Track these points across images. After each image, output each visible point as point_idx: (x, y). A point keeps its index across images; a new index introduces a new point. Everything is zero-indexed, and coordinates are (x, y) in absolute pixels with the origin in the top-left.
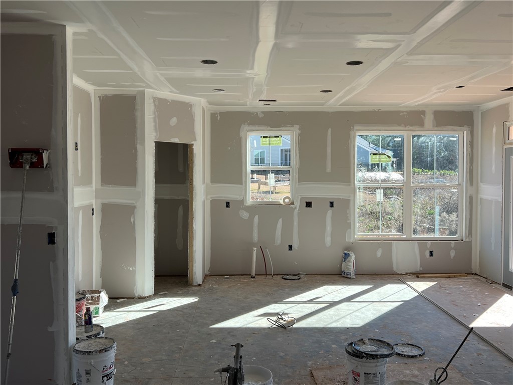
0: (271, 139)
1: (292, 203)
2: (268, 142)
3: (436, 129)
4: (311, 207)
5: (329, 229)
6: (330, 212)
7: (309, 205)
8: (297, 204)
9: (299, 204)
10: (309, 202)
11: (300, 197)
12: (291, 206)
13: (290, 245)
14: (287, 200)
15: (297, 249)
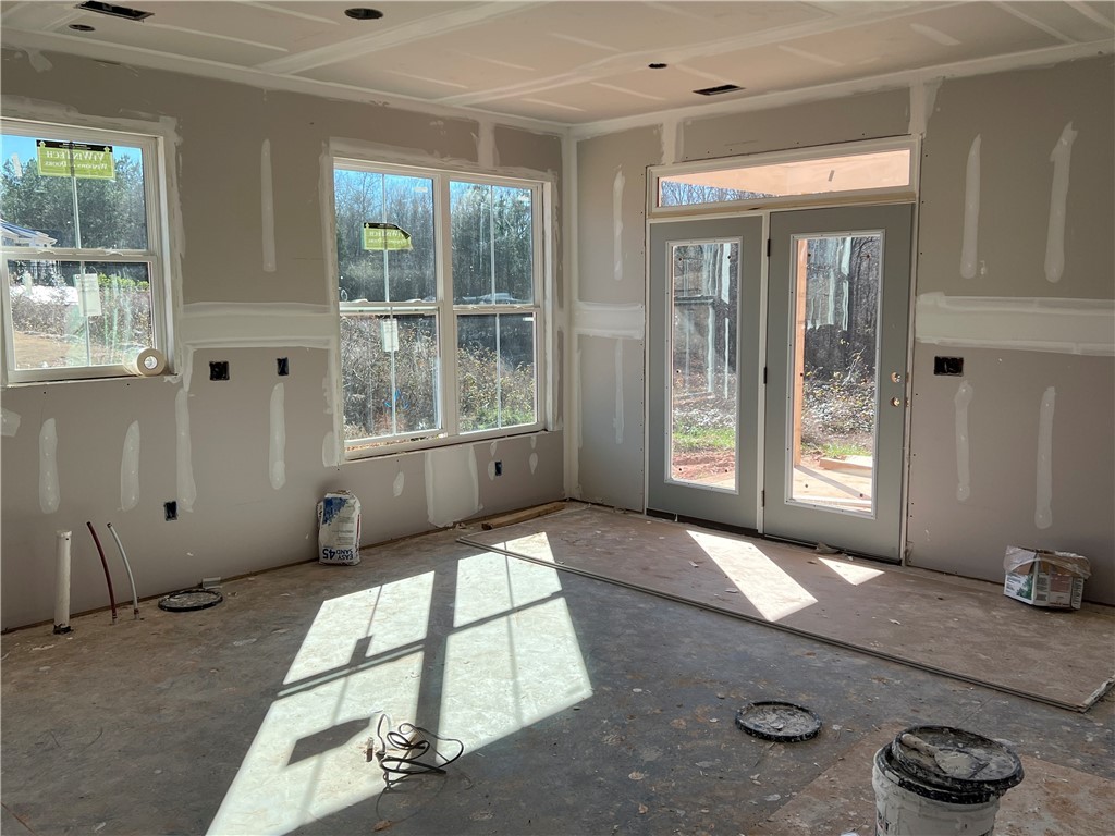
0: (77, 154)
1: (168, 371)
2: (64, 164)
3: (500, 170)
4: (227, 378)
5: (278, 436)
6: (279, 388)
7: (219, 371)
8: (185, 371)
9: (190, 370)
10: (218, 364)
11: (191, 350)
12: (168, 378)
13: (170, 500)
14: (151, 362)
15: (191, 510)
